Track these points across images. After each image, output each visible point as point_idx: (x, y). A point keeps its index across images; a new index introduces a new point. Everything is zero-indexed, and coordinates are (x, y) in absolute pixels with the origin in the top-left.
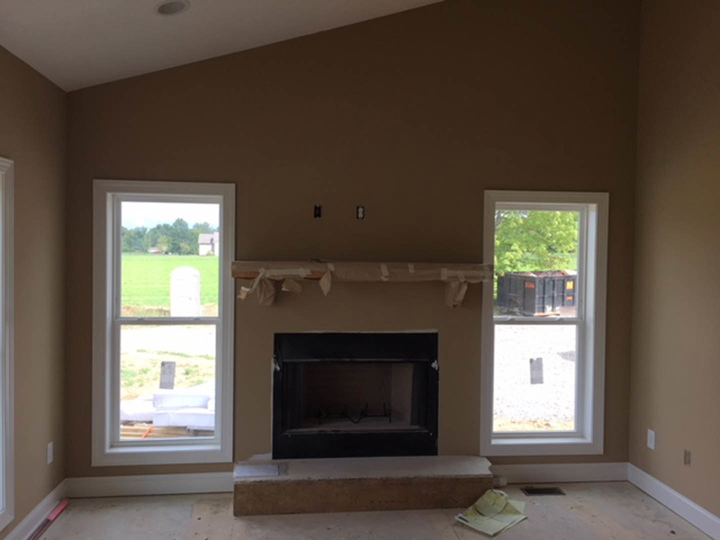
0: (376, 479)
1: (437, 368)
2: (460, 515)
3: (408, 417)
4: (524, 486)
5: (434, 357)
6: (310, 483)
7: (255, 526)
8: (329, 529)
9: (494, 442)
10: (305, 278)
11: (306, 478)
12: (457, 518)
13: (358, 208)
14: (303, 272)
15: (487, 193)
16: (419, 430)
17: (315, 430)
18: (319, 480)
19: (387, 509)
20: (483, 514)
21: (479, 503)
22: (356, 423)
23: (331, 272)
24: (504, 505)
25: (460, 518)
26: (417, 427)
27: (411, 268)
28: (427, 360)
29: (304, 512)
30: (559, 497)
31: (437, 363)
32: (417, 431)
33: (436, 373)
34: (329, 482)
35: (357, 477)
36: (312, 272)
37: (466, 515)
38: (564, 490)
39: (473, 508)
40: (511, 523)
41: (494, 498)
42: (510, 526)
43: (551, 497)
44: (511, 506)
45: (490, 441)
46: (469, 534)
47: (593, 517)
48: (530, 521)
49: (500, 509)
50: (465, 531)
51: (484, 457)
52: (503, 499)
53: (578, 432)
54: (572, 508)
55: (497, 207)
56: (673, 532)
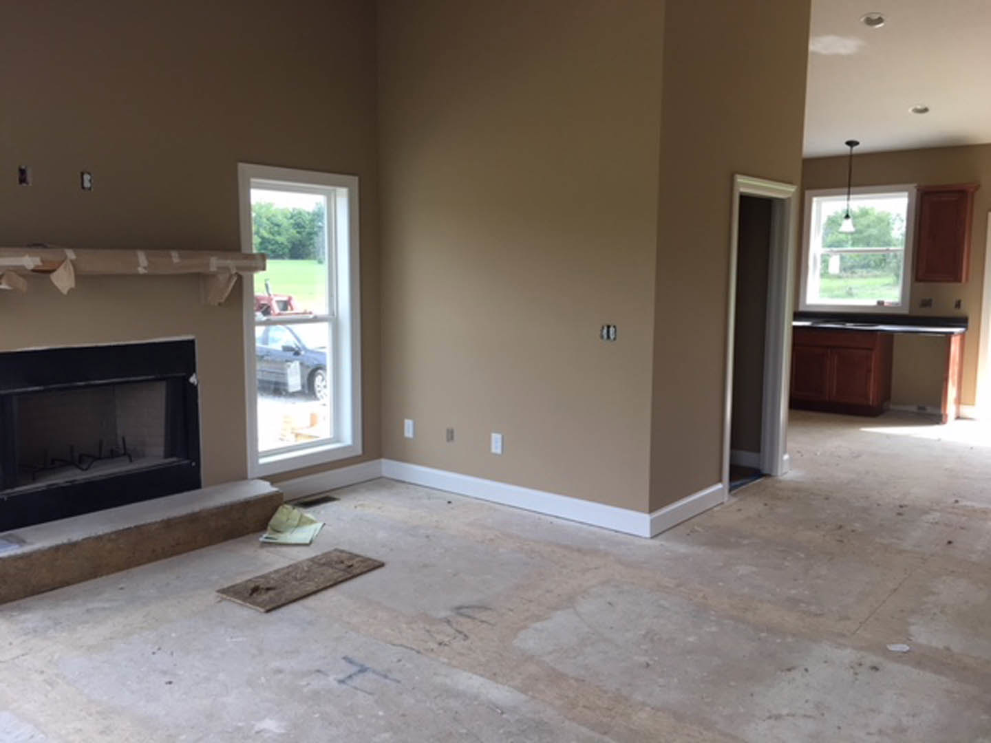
0: (156, 523)
1: (196, 383)
2: (265, 536)
3: (160, 450)
4: (296, 502)
5: (192, 370)
6: (73, 545)
7: (15, 614)
8: (122, 589)
9: (262, 461)
10: (33, 271)
11: (65, 541)
12: (261, 539)
13: (82, 174)
14: (30, 261)
15: (241, 166)
16: (178, 462)
17: (41, 485)
18: (84, 540)
19: (172, 555)
20: (279, 530)
21: (272, 522)
22: (86, 469)
23: (72, 261)
24: (299, 518)
25: (267, 538)
26: (174, 459)
27: (175, 257)
28: (184, 374)
29: (68, 584)
30: (335, 503)
31: (196, 377)
32: (176, 464)
33: (194, 388)
34: (99, 538)
35: (132, 526)
36: (42, 261)
37: (269, 534)
38: (335, 496)
39: (269, 528)
40: (315, 530)
41: (287, 513)
42: (317, 533)
43: (329, 504)
44: (306, 517)
45: (257, 461)
46: (284, 549)
47: (379, 508)
48: (329, 526)
49: (296, 523)
50: (279, 549)
51: (253, 479)
52: (297, 512)
53: (334, 438)
54: (356, 507)
55: (252, 184)
56: (449, 502)
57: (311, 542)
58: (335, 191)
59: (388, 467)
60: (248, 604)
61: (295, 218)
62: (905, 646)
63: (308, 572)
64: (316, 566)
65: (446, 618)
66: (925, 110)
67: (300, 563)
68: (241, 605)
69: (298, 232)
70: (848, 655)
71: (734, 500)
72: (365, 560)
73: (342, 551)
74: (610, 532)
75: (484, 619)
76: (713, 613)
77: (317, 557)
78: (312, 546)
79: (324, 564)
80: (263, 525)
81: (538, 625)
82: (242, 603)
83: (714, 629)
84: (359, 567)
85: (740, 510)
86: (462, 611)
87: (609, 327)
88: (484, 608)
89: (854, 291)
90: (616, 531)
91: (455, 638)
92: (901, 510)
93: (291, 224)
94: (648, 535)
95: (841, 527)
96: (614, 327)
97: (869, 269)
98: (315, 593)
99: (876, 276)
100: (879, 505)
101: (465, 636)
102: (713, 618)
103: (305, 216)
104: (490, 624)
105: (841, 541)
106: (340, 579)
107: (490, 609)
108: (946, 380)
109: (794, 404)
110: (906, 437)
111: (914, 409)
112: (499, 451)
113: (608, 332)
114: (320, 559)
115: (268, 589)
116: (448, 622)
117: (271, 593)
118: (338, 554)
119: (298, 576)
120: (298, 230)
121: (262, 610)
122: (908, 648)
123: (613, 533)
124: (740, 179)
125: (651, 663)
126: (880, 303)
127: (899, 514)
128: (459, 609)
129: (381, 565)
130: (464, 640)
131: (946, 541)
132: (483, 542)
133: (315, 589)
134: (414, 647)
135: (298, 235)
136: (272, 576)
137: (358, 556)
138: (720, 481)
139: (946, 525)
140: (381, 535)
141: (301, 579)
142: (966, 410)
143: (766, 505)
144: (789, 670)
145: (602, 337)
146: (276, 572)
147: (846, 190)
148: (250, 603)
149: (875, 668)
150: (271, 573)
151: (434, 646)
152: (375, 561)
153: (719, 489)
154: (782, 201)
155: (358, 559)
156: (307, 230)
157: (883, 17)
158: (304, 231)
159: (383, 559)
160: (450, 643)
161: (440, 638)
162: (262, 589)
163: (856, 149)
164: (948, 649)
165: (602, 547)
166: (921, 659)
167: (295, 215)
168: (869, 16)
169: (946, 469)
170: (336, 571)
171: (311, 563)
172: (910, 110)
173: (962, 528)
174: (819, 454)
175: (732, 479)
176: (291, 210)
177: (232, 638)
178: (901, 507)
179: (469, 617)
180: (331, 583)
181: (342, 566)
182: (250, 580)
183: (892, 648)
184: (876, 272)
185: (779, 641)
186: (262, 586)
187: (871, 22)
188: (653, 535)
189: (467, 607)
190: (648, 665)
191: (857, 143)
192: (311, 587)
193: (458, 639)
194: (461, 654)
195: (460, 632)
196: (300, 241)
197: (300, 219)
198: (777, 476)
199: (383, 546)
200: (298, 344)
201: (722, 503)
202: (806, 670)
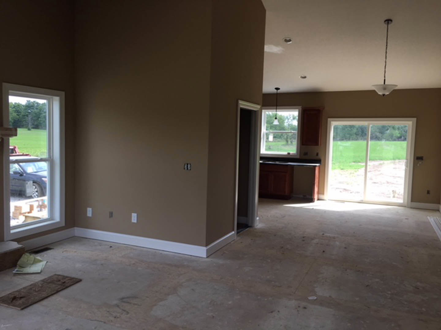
2: (16, 270)
4: (31, 251)
9: (12, 231)
12: (14, 272)
20: (23, 266)
21: (19, 263)
24: (33, 260)
25: (17, 271)
30: (51, 251)
37: (18, 269)
38: (51, 247)
39: (18, 266)
40: (43, 265)
41: (26, 257)
42: (43, 267)
43: (49, 251)
44: (37, 259)
45: (10, 231)
46: (27, 276)
47: (75, 252)
48: (50, 262)
49: (32, 262)
50: (25, 276)
51: (8, 241)
52: (32, 256)
53: (50, 218)
54: (63, 252)
55: (10, 94)
56: (111, 247)
57: (41, 272)
58: (52, 98)
59: (78, 231)
60: (11, 307)
61: (16, 108)
62: (315, 297)
63: (41, 287)
64: (45, 283)
65: (116, 304)
66: (305, 77)
67: (37, 283)
68: (7, 307)
69: (17, 115)
70: (293, 303)
71: (239, 238)
72: (71, 279)
73: (59, 275)
74: (188, 256)
75: (136, 303)
76: (237, 290)
77: (45, 279)
78: (42, 273)
79: (49, 283)
80: (14, 264)
81: (161, 303)
82: (7, 306)
83: (239, 297)
84: (68, 283)
85: (241, 243)
86: (124, 300)
87: (187, 164)
88: (135, 297)
89: (271, 147)
90: (191, 256)
91: (122, 314)
92: (304, 239)
93: (14, 110)
94: (205, 257)
95: (282, 247)
96: (190, 164)
97: (276, 139)
98: (47, 297)
99: (279, 141)
100: (295, 237)
101: (127, 312)
102: (238, 292)
103: (21, 107)
104: (139, 305)
105: (283, 253)
106: (59, 290)
107: (137, 298)
108: (314, 184)
109: (260, 196)
110: (301, 208)
111: (302, 196)
112: (135, 221)
113: (187, 167)
114: (47, 280)
115: (21, 298)
116: (118, 306)
117: (23, 300)
118: (57, 276)
119: (37, 290)
120: (17, 114)
121: (20, 309)
122: (316, 298)
123: (190, 257)
124: (240, 102)
125: (214, 315)
126: (289, 154)
127: (303, 241)
128: (122, 299)
129: (80, 281)
130: (127, 314)
131: (322, 251)
132: (130, 265)
133: (47, 296)
134: (103, 321)
135: (18, 116)
136: (22, 291)
137: (67, 277)
138: (233, 230)
139: (321, 244)
140: (78, 265)
141: (39, 291)
142: (321, 197)
143: (252, 239)
144: (272, 312)
145: (185, 169)
146: (24, 288)
147: (275, 107)
148: (12, 306)
149: (305, 308)
150: (21, 289)
151: (112, 318)
152: (77, 279)
153: (233, 234)
154: (255, 111)
155: (67, 279)
156: (22, 114)
157: (292, 40)
158: (20, 114)
159: (80, 278)
160: (120, 317)
161: (114, 314)
162: (18, 297)
163: (279, 91)
164: (330, 297)
165: (185, 263)
166: (321, 302)
167: (16, 106)
168: (286, 38)
169: (317, 221)
170: (57, 285)
171: (42, 283)
172: (300, 77)
173: (327, 245)
174: (269, 216)
175: (238, 229)
176: (14, 104)
177: (4, 325)
178: (304, 237)
179: (128, 303)
180: (55, 292)
181: (59, 283)
182: (10, 294)
183: (310, 298)
184: (279, 140)
185: (266, 299)
186: (17, 296)
187: (287, 41)
188: (208, 256)
189: (126, 298)
190: (213, 317)
191: (279, 89)
192: (44, 294)
193: (123, 314)
194: (127, 322)
195: (124, 311)
196: (18, 119)
197: (19, 109)
198: (254, 227)
199: (80, 271)
200: (22, 171)
201: (234, 240)
202: (279, 312)
